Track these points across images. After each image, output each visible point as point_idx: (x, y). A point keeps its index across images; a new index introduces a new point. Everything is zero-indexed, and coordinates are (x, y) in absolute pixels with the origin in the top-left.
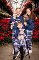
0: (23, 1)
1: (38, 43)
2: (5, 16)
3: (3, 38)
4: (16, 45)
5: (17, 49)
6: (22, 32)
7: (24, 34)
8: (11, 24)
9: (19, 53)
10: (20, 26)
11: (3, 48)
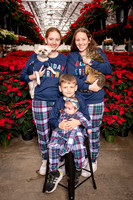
3: (6, 122)
4: (53, 150)
10: (68, 89)
11: (9, 155)
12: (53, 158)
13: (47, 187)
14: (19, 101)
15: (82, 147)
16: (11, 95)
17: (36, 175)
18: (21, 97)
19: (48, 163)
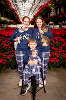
2: (5, 22)
3: (3, 61)
7: (38, 57)
10: (33, 45)
11: (4, 77)
12: (26, 78)
13: (22, 92)
14: (9, 51)
15: (39, 73)
16: (6, 48)
17: (17, 86)
18: (10, 49)
19: (23, 81)
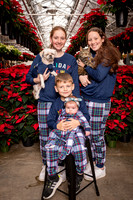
0: (75, 6)
1: (125, 144)
2: (14, 56)
3: (6, 128)
4: (51, 152)
5: (55, 164)
6: (72, 107)
7: (80, 114)
8: (35, 80)
9: (62, 178)
10: (65, 88)
12: (51, 161)
14: (20, 106)
15: (83, 148)
16: (12, 101)
17: (35, 182)
